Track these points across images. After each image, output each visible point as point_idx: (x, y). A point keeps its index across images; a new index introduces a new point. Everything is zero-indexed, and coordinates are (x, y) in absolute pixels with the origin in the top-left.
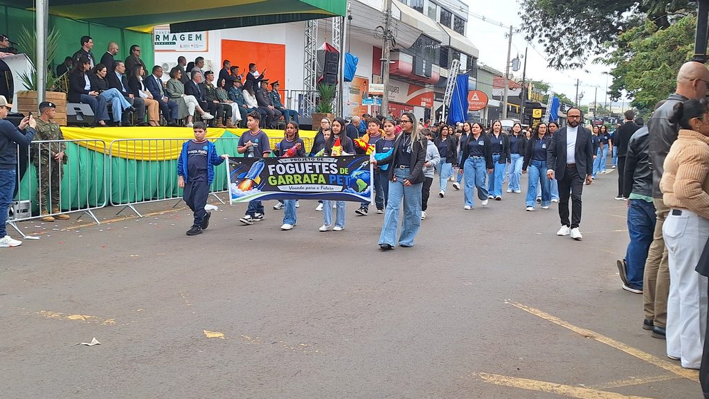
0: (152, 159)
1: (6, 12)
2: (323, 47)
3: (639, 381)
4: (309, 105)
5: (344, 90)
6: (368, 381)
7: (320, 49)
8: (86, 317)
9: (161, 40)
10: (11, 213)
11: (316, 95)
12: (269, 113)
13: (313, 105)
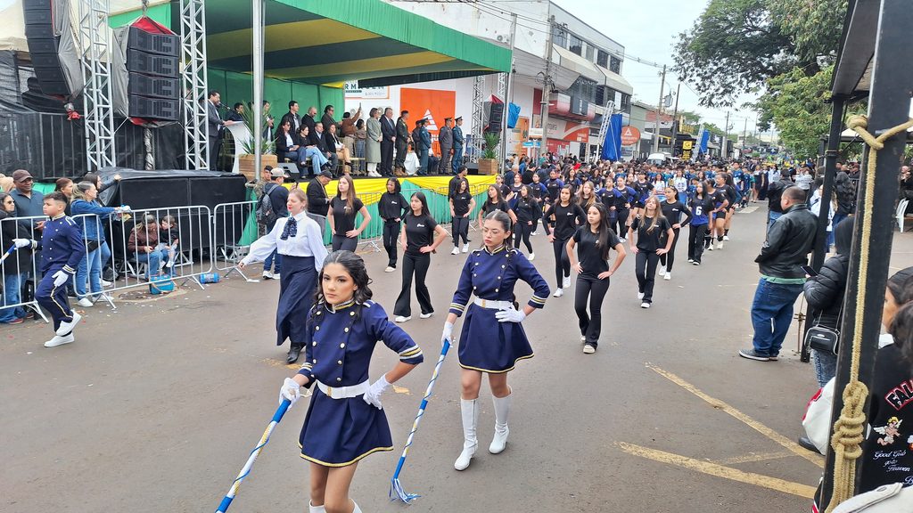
2: (489, 99)
3: (758, 457)
4: (476, 151)
7: (487, 100)
9: (350, 88)
10: (235, 256)
11: (482, 142)
13: (479, 151)
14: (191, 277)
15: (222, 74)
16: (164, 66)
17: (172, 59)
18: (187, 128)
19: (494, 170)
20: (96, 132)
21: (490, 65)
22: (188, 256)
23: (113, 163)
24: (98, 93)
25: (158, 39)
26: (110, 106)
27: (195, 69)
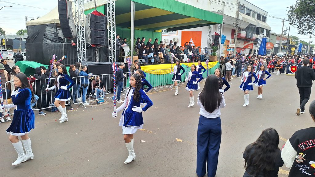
0: (161, 74)
2: (214, 34)
6: (225, 163)
9: (164, 32)
11: (212, 49)
12: (196, 56)
13: (210, 53)
14: (110, 98)
15: (121, 29)
16: (102, 27)
17: (104, 24)
18: (109, 48)
19: (216, 59)
20: (80, 49)
21: (214, 21)
22: (109, 91)
23: (86, 60)
24: (81, 36)
25: (100, 18)
26: (85, 41)
27: (112, 28)
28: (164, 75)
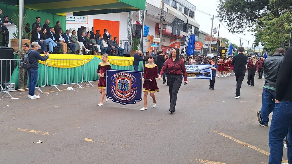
0: (64, 67)
1: (7, 6)
2: (135, 23)
4: (129, 46)
5: (143, 41)
8: (37, 131)
9: (69, 19)
10: (7, 88)
11: (132, 42)
15: (5, 6)
28: (70, 70)
